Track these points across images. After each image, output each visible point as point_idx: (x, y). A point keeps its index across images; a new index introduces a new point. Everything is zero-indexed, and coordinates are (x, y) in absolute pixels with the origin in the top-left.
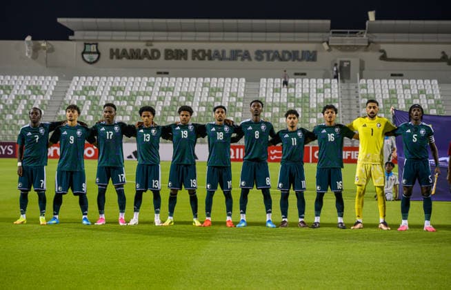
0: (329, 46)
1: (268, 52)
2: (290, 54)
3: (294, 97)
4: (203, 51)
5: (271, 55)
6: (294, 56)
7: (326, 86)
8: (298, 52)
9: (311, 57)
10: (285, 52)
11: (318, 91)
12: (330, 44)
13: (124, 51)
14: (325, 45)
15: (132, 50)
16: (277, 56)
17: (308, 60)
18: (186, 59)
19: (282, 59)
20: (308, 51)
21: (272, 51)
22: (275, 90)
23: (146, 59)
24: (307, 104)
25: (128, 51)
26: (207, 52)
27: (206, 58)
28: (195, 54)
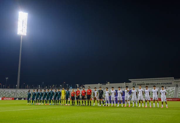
1: (163, 83)
3: (167, 90)
6: (168, 83)
7: (173, 88)
9: (171, 83)
11: (171, 89)
12: (174, 81)
13: (139, 84)
15: (141, 84)
18: (149, 85)
19: (166, 84)
23: (143, 85)
28: (151, 84)
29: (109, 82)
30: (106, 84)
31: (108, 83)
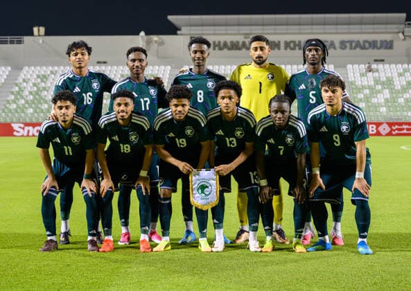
0: (404, 36)
1: (351, 42)
2: (370, 43)
3: (379, 80)
4: (294, 42)
5: (354, 44)
6: (373, 45)
7: (405, 71)
8: (376, 41)
9: (388, 45)
10: (365, 41)
11: (400, 75)
12: (405, 34)
13: (225, 44)
14: (401, 35)
15: (232, 42)
16: (358, 45)
17: (386, 48)
18: (279, 49)
19: (363, 48)
20: (386, 41)
21: (353, 41)
22: (362, 75)
23: (244, 50)
24: (392, 87)
25: (229, 44)
26: (297, 43)
27: (297, 48)
28: (287, 45)
29: (42, 30)
30: (26, 39)
31: (35, 29)
